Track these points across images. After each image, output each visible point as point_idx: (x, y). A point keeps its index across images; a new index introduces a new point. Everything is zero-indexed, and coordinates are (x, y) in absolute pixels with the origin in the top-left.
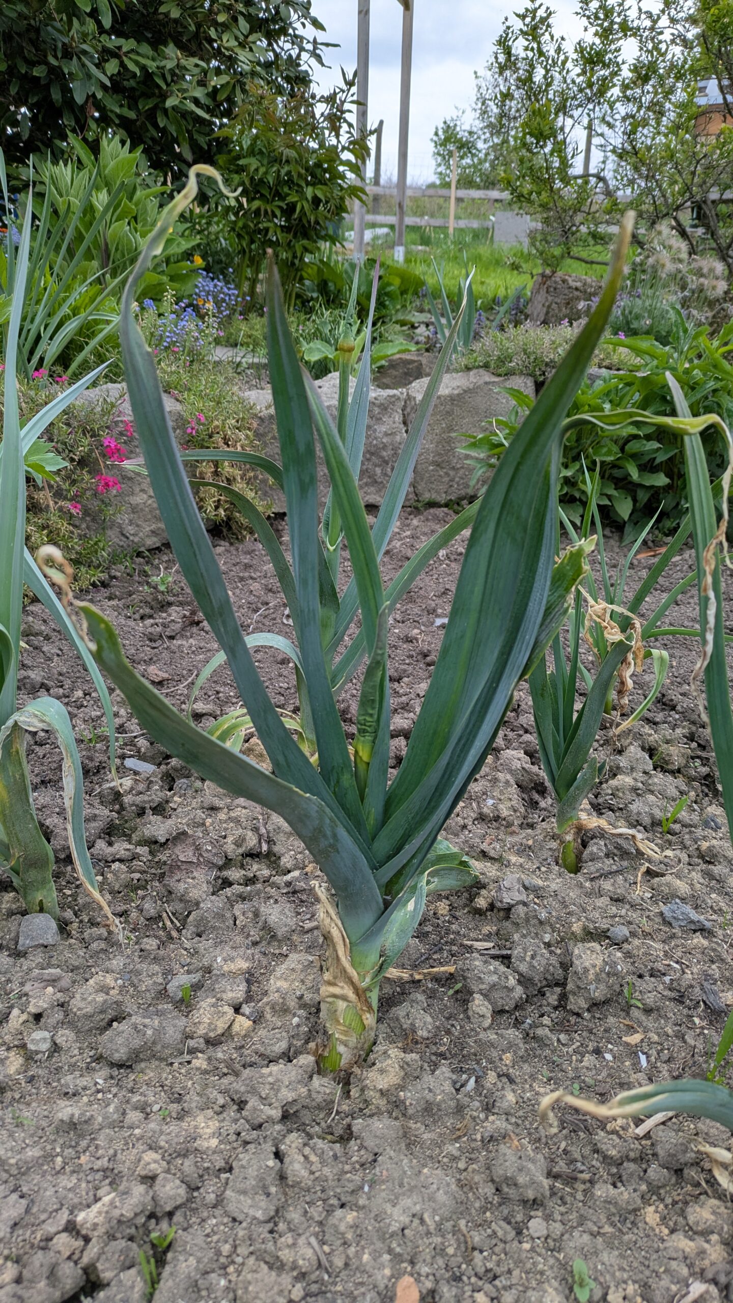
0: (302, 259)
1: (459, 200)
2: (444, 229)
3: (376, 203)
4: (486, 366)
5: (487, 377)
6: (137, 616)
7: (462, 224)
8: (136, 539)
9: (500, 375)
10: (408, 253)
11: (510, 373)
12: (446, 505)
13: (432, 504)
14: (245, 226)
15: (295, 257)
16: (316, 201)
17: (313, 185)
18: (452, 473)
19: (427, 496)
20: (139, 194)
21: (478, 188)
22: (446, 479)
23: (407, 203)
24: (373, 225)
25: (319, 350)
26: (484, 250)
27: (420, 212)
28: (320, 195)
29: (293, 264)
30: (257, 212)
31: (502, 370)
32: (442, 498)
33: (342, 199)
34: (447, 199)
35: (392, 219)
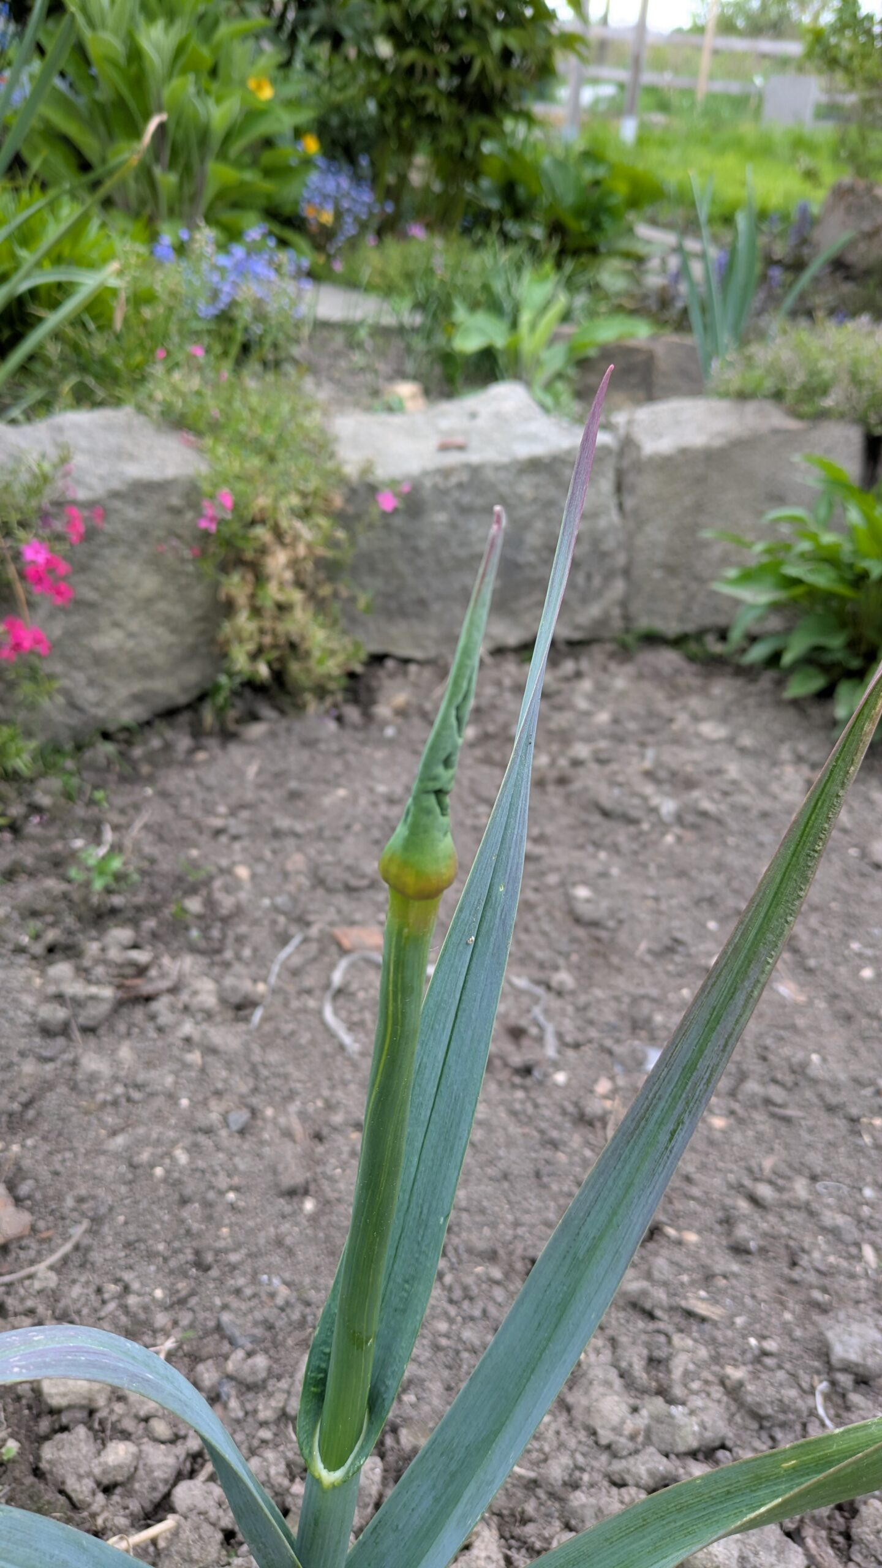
0: (477, 148)
1: (716, 52)
2: (689, 92)
3: (603, 50)
4: (778, 396)
5: (778, 419)
6: (38, 949)
7: (719, 86)
8: (101, 712)
9: (800, 416)
10: (643, 127)
11: (823, 415)
12: (678, 642)
13: (652, 640)
14: (391, 91)
15: (465, 142)
16: (507, 55)
17: (504, 26)
18: (693, 586)
19: (644, 623)
20: (224, 30)
21: (740, 34)
22: (681, 596)
23: (646, 56)
24: (595, 81)
25: (481, 331)
26: (747, 129)
27: (660, 65)
28: (513, 43)
29: (462, 156)
30: (410, 70)
31: (806, 408)
32: (672, 628)
33: (549, 52)
34: (698, 49)
35: (623, 75)
